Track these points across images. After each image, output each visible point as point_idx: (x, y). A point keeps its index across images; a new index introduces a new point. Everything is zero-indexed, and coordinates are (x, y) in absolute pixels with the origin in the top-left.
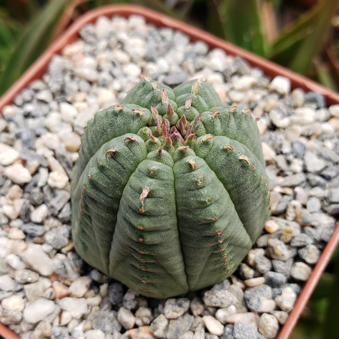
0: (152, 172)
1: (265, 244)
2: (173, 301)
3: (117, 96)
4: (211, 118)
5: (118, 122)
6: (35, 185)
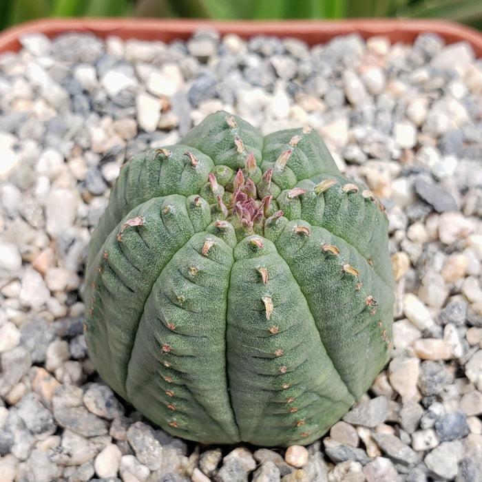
0: (166, 211)
4: (293, 230)
6: (148, 142)
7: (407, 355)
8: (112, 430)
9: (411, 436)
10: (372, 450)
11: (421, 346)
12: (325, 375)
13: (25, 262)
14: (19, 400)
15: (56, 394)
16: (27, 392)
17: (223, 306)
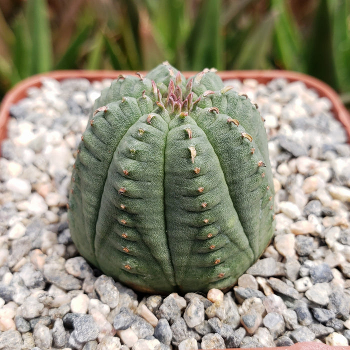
2: (83, 261)
7: (286, 232)
8: (84, 285)
9: (293, 283)
10: (268, 291)
11: (294, 226)
12: (232, 221)
13: (33, 191)
14: (21, 266)
15: (47, 262)
16: (27, 263)
17: (162, 159)
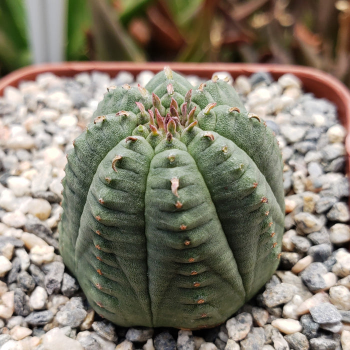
0: (172, 160)
1: (294, 223)
2: (233, 321)
3: (64, 151)
4: (200, 93)
5: (106, 134)
6: (19, 270)
